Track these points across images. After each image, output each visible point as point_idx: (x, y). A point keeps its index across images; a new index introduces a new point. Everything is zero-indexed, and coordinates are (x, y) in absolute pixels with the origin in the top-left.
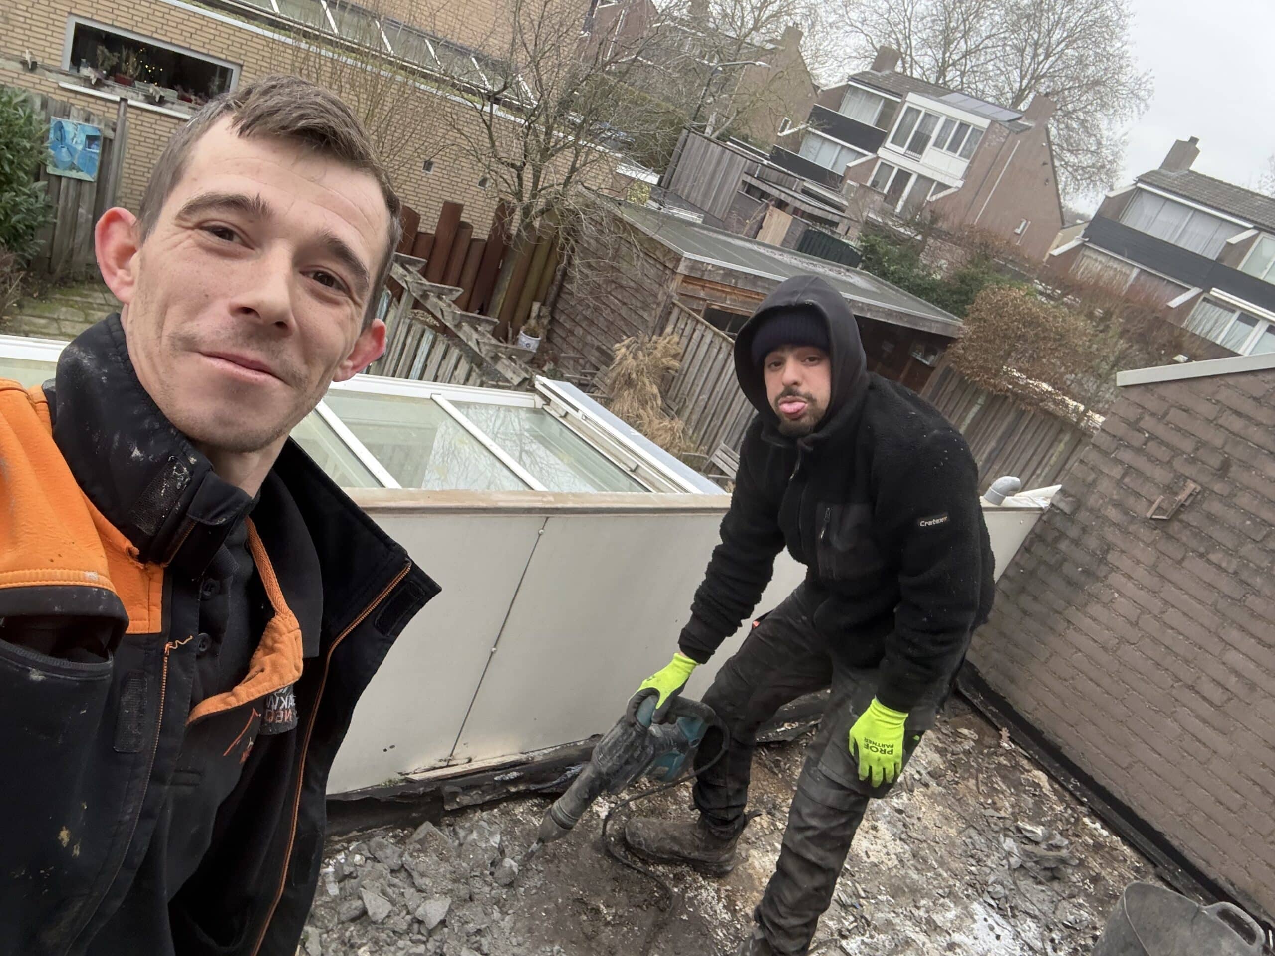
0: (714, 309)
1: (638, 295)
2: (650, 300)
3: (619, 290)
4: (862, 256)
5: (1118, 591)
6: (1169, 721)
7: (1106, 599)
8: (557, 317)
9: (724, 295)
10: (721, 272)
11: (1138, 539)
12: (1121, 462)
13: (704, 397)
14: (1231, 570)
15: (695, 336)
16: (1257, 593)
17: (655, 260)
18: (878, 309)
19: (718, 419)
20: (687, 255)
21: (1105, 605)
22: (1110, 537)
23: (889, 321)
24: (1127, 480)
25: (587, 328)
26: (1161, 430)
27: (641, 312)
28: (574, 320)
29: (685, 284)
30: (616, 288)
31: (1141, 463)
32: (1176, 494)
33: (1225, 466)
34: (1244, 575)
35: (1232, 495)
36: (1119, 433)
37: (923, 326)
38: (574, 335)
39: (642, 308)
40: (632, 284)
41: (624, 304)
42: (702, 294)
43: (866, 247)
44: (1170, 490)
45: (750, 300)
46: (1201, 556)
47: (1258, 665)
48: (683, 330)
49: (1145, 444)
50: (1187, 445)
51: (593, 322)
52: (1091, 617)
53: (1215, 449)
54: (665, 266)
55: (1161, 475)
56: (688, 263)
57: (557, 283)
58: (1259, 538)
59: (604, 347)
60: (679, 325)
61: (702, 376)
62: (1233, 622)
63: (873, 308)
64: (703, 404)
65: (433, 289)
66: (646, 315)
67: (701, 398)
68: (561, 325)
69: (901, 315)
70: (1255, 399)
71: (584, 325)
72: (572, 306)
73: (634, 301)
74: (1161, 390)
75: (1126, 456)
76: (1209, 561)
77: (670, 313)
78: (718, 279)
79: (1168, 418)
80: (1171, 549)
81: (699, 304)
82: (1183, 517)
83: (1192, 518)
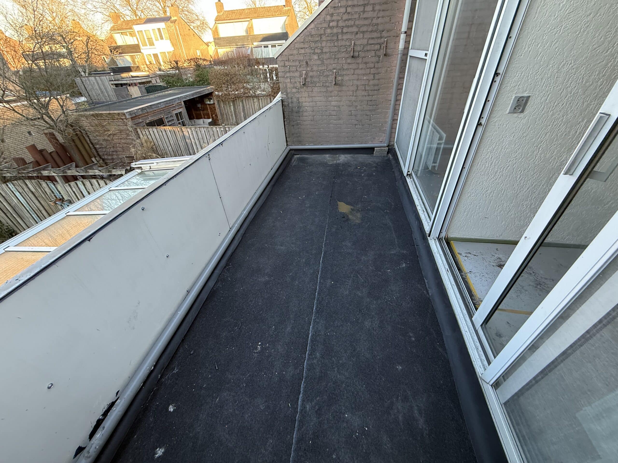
0: (148, 123)
1: (123, 133)
2: (128, 132)
3: (115, 136)
4: (167, 86)
5: (306, 107)
6: (331, 125)
7: (305, 110)
8: (103, 158)
9: (147, 117)
10: (140, 110)
11: (302, 92)
12: (288, 77)
13: (170, 148)
14: (322, 85)
15: (151, 133)
16: (328, 87)
17: (117, 119)
18: (189, 95)
19: (179, 151)
20: (125, 111)
21: (306, 112)
22: (297, 96)
23: (195, 97)
24: (292, 81)
25: (116, 154)
26: (290, 64)
27: (128, 138)
28: (110, 155)
29: (133, 121)
30: (113, 136)
31: (292, 74)
32: (302, 76)
33: (307, 63)
34: (324, 85)
35: (312, 69)
36: (283, 71)
37: (203, 93)
38: (115, 159)
39: (127, 136)
40: (117, 131)
41: (121, 139)
42: (141, 120)
43: (166, 83)
44: (301, 76)
45: (155, 114)
46: (315, 87)
47: (337, 101)
48: (146, 134)
49: (289, 69)
50: (297, 63)
51: (116, 151)
52: (305, 116)
53: (303, 61)
54: (122, 119)
55: (297, 74)
56: (128, 114)
57: (92, 148)
58: (322, 75)
59: (128, 156)
60: (143, 133)
61: (164, 143)
62: (328, 96)
63: (188, 96)
64: (171, 150)
65: (65, 168)
66: (131, 137)
67: (169, 149)
68: (108, 159)
69: (196, 93)
70: (302, 42)
71: (115, 154)
72: (105, 151)
73: (123, 136)
74: (284, 53)
75: (288, 75)
76: (317, 87)
77: (137, 132)
78: (141, 113)
79: (290, 59)
80: (310, 89)
81: (142, 124)
82: (307, 81)
83: (308, 80)
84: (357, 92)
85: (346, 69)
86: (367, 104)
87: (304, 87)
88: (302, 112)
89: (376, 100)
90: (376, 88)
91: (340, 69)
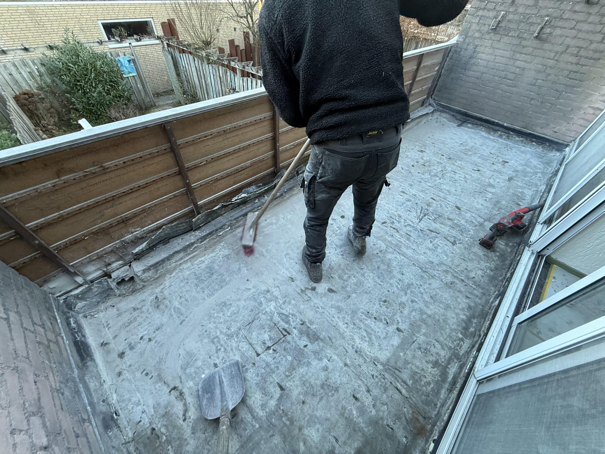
5: (480, 59)
6: (498, 91)
7: (476, 63)
11: (486, 39)
12: (478, 16)
14: (516, 36)
16: (525, 39)
21: (476, 65)
22: (477, 43)
32: (497, 18)
33: (514, 1)
34: (521, 35)
35: (516, 10)
46: (506, 35)
49: (486, 6)
52: (473, 71)
58: (525, 21)
62: (517, 52)
65: (245, 64)
75: (480, 13)
82: (500, 25)
83: (503, 24)
84: (563, 55)
85: (566, 19)
86: (567, 77)
87: (492, 34)
88: (472, 64)
89: (584, 74)
90: (597, 55)
91: (555, 18)
